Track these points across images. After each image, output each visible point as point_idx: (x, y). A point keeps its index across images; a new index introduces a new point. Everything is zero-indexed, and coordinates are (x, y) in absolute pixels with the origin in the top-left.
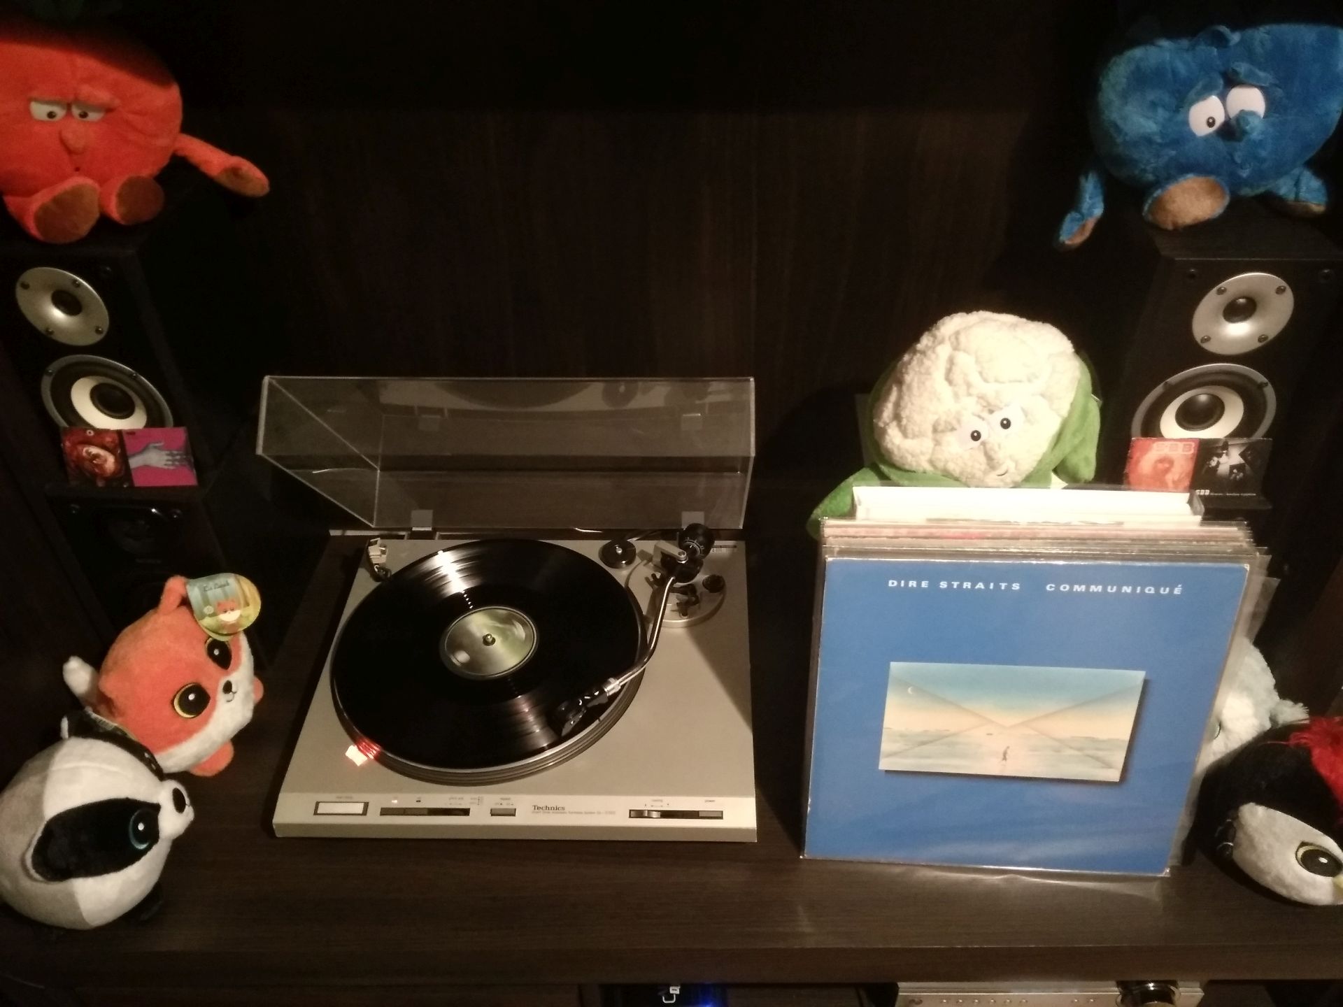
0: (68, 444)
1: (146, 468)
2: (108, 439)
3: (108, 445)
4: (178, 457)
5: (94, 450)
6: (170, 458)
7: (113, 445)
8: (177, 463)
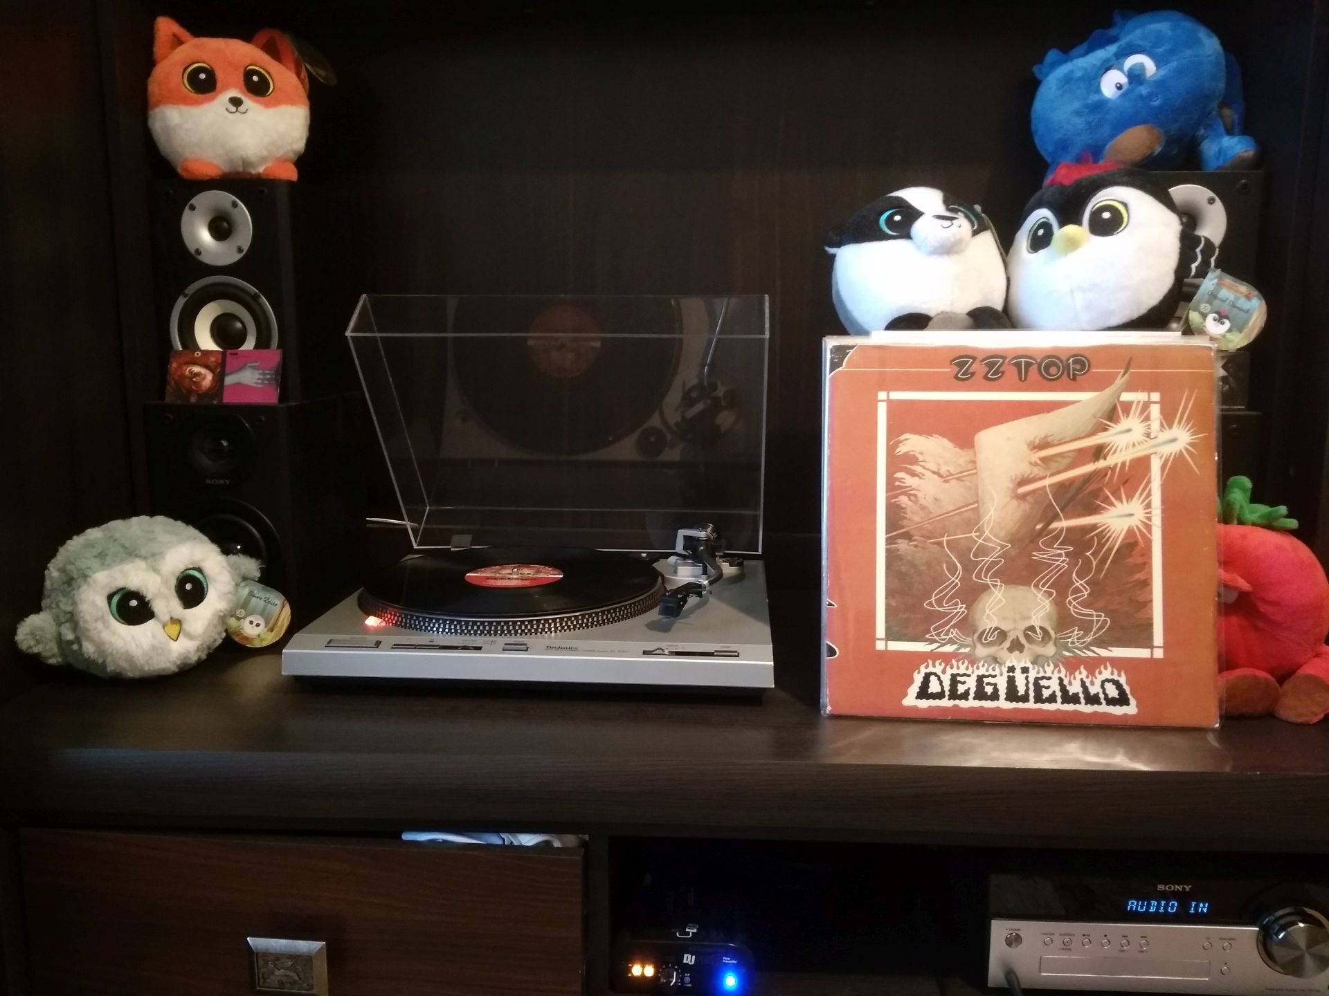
0: (174, 365)
1: (238, 386)
2: (213, 359)
3: (211, 365)
4: (268, 376)
5: (196, 369)
6: (261, 377)
7: (215, 364)
8: (266, 382)
